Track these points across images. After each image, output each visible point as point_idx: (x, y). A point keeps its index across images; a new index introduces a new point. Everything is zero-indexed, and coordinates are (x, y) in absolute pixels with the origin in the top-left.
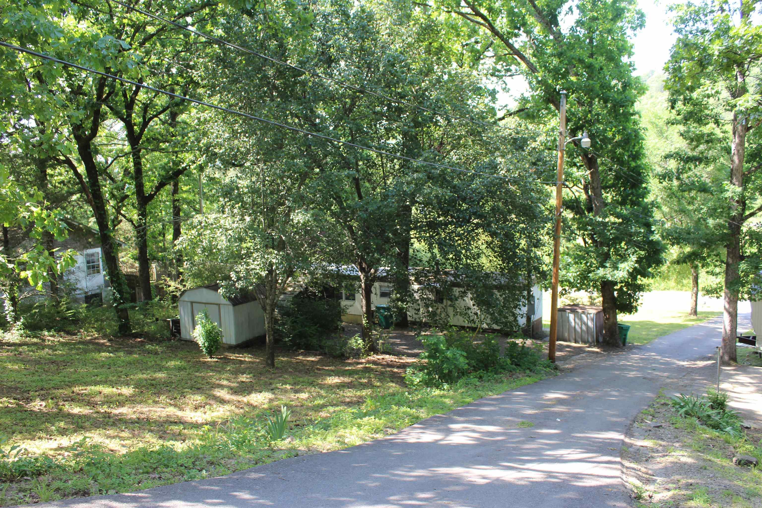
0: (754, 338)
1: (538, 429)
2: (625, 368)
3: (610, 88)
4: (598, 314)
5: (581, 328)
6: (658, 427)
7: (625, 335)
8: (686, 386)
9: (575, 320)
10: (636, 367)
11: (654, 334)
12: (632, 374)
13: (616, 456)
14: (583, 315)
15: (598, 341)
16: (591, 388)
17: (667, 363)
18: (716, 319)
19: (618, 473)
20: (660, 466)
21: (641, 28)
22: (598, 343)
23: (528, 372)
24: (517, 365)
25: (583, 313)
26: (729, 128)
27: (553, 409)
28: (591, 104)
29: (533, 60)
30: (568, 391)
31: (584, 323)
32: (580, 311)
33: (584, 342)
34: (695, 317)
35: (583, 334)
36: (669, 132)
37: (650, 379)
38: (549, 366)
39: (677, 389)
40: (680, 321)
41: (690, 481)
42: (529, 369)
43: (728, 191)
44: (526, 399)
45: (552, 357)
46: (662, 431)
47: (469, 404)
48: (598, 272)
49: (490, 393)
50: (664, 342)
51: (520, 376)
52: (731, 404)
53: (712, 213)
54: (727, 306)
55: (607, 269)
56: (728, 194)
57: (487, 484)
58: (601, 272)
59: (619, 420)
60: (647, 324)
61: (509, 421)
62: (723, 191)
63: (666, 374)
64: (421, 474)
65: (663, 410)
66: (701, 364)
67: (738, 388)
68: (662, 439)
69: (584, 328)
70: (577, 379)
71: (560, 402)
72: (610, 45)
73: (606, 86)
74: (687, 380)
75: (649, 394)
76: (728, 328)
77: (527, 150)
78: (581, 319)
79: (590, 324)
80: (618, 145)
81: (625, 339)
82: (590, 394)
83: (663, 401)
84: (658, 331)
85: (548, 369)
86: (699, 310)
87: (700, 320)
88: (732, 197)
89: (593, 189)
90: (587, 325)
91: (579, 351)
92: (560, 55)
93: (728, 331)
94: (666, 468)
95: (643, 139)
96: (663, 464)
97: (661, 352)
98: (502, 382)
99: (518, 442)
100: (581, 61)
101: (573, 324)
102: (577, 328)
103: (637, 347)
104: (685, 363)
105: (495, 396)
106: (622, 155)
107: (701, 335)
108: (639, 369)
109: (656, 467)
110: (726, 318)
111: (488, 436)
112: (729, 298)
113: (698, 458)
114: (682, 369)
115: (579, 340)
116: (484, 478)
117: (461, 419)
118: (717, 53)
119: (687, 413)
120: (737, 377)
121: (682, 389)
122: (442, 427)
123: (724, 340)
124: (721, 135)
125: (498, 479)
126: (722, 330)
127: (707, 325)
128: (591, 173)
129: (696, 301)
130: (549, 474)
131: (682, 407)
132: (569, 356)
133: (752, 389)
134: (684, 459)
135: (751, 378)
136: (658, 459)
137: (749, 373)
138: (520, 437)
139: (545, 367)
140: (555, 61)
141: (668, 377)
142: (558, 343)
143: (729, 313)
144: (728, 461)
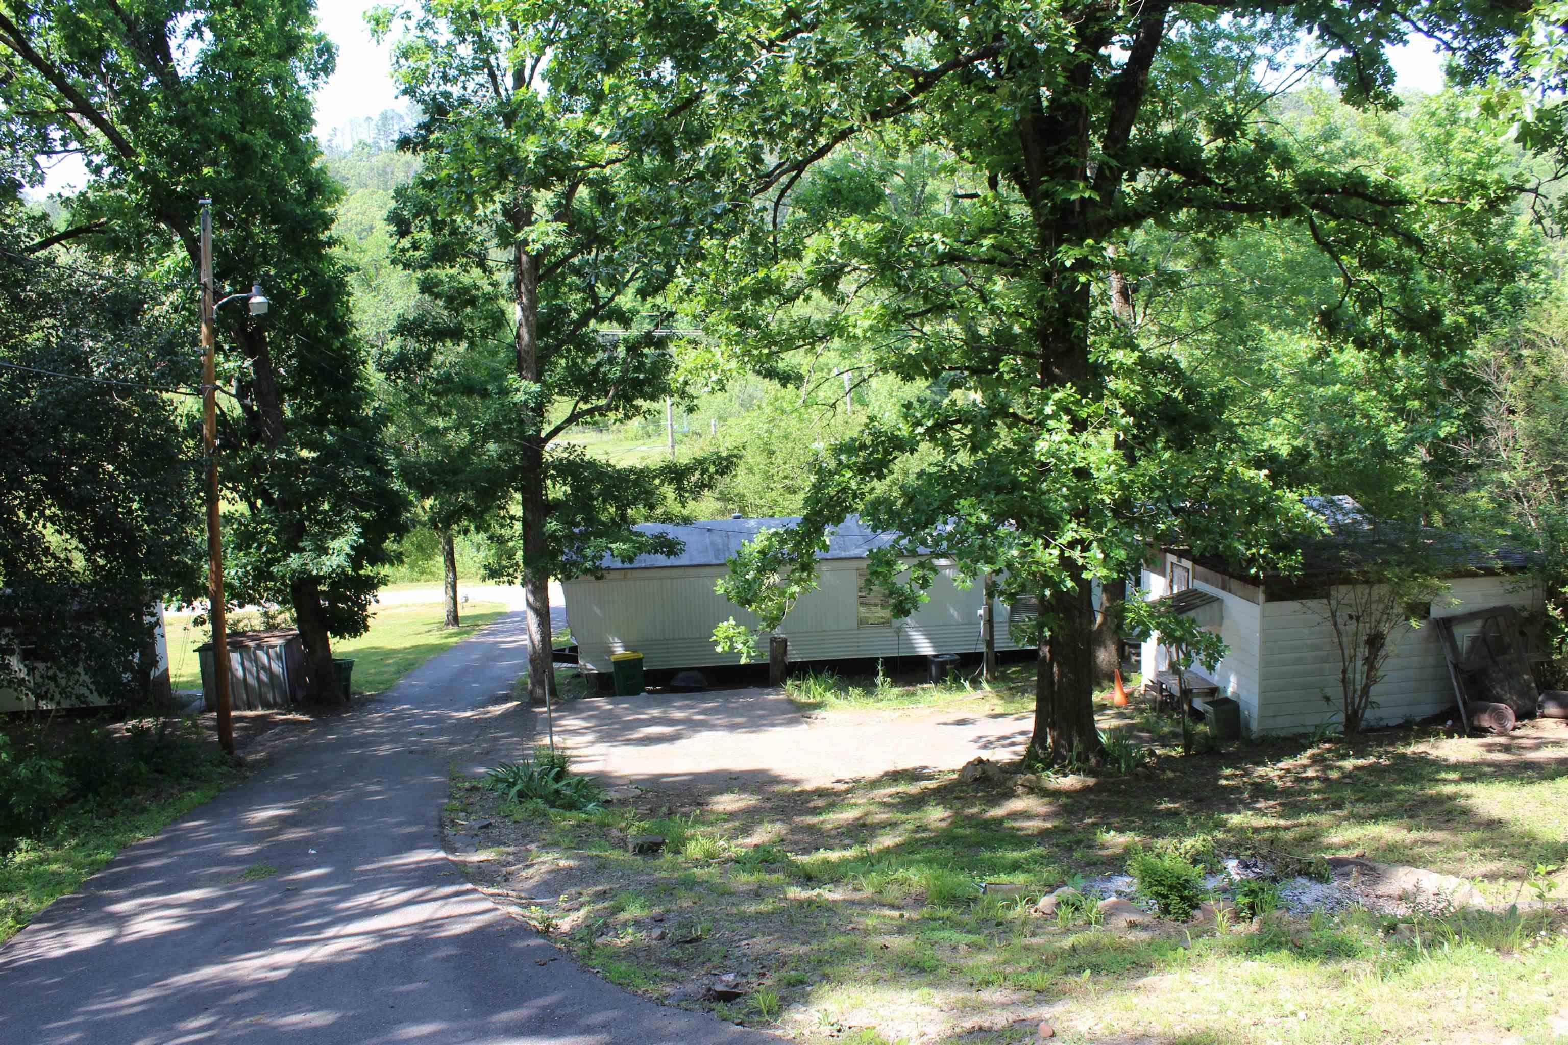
0: (574, 649)
1: (288, 873)
2: (366, 742)
3: (284, 192)
4: (288, 645)
5: (258, 678)
6: (486, 826)
7: (348, 679)
8: (487, 753)
9: (243, 665)
10: (387, 735)
11: (393, 669)
12: (385, 750)
13: (462, 883)
14: (259, 652)
15: (294, 700)
16: (324, 786)
17: (438, 719)
18: (493, 627)
19: (488, 905)
20: (532, 882)
21: (327, 75)
22: (292, 703)
23: (186, 781)
24: (161, 772)
25: (259, 647)
26: (505, 277)
27: (285, 837)
28: (245, 224)
29: (124, 129)
30: (287, 801)
31: (264, 668)
32: (252, 644)
33: (267, 705)
34: (455, 629)
35: (264, 690)
36: (380, 280)
37: (424, 752)
38: (223, 763)
39: (479, 760)
40: (434, 639)
41: (600, 888)
42: (186, 775)
43: (518, 390)
44: (217, 830)
45: (226, 743)
46: (495, 831)
47: (110, 864)
48: (290, 560)
49: (139, 835)
50: (417, 683)
51: (175, 791)
52: (574, 768)
53: (492, 431)
54: (531, 599)
55: (306, 554)
56: (519, 397)
57: (291, 975)
58: (294, 560)
59: (414, 829)
60: (373, 654)
61: (219, 875)
62: (504, 392)
63: (444, 738)
64: (151, 995)
65: (475, 798)
66: (497, 710)
67: (571, 741)
68: (505, 844)
69: (264, 676)
70: (290, 777)
71: (285, 822)
72: (278, 107)
73: (276, 188)
74: (485, 741)
75: (435, 778)
76: (537, 638)
77: (144, 323)
78: (256, 660)
79: (276, 668)
80: (306, 305)
81: (347, 687)
82: (332, 799)
83: (467, 785)
84: (397, 663)
85: (224, 769)
86: (461, 613)
87: (466, 632)
88: (526, 401)
89: (260, 397)
90: (268, 670)
91: (262, 723)
92: (181, 121)
93: (537, 643)
94: (545, 883)
95: (350, 294)
96: (537, 878)
97: (419, 701)
98: (144, 810)
99: (272, 903)
100: (225, 137)
101: (240, 673)
102: (251, 680)
103: (371, 699)
104: (468, 714)
105: (151, 839)
106: (314, 325)
107: (476, 660)
108: (394, 738)
109: (528, 884)
110: (532, 621)
111: (205, 907)
112: (534, 584)
113: (581, 858)
114: (468, 724)
115: (257, 702)
116: (275, 969)
117: (121, 892)
118: (532, 158)
119: (520, 794)
120: (564, 722)
121: (483, 758)
122: (95, 915)
123: (532, 661)
124: (488, 289)
125: (301, 964)
126: (527, 643)
127: (482, 639)
128: (254, 364)
129: (455, 599)
130: (380, 934)
131: (512, 785)
132: (248, 736)
133: (590, 737)
134: (563, 863)
135: (584, 719)
136: (524, 874)
137: (581, 711)
138: (267, 894)
139: (218, 766)
140: (175, 134)
141: (451, 744)
142: (233, 714)
143: (536, 611)
144: (621, 852)
